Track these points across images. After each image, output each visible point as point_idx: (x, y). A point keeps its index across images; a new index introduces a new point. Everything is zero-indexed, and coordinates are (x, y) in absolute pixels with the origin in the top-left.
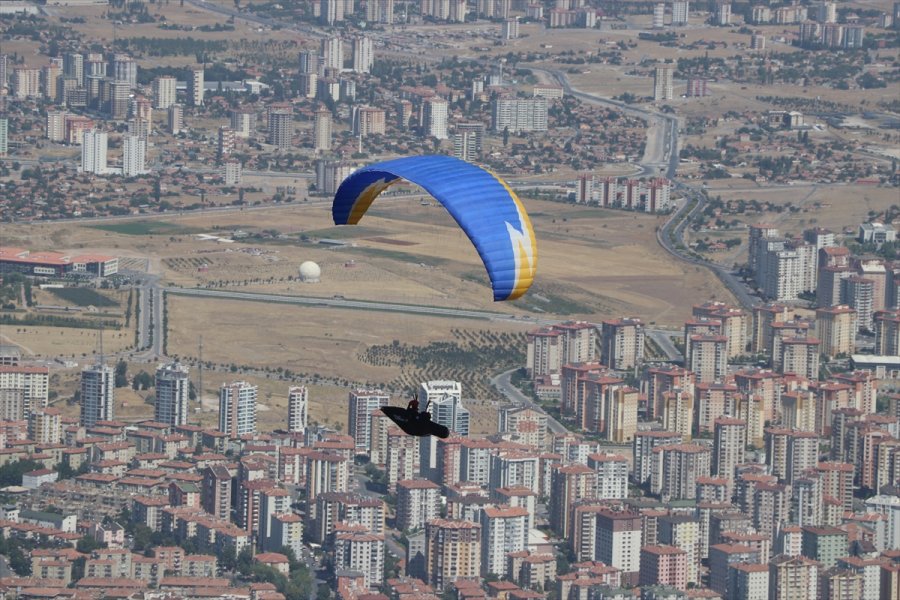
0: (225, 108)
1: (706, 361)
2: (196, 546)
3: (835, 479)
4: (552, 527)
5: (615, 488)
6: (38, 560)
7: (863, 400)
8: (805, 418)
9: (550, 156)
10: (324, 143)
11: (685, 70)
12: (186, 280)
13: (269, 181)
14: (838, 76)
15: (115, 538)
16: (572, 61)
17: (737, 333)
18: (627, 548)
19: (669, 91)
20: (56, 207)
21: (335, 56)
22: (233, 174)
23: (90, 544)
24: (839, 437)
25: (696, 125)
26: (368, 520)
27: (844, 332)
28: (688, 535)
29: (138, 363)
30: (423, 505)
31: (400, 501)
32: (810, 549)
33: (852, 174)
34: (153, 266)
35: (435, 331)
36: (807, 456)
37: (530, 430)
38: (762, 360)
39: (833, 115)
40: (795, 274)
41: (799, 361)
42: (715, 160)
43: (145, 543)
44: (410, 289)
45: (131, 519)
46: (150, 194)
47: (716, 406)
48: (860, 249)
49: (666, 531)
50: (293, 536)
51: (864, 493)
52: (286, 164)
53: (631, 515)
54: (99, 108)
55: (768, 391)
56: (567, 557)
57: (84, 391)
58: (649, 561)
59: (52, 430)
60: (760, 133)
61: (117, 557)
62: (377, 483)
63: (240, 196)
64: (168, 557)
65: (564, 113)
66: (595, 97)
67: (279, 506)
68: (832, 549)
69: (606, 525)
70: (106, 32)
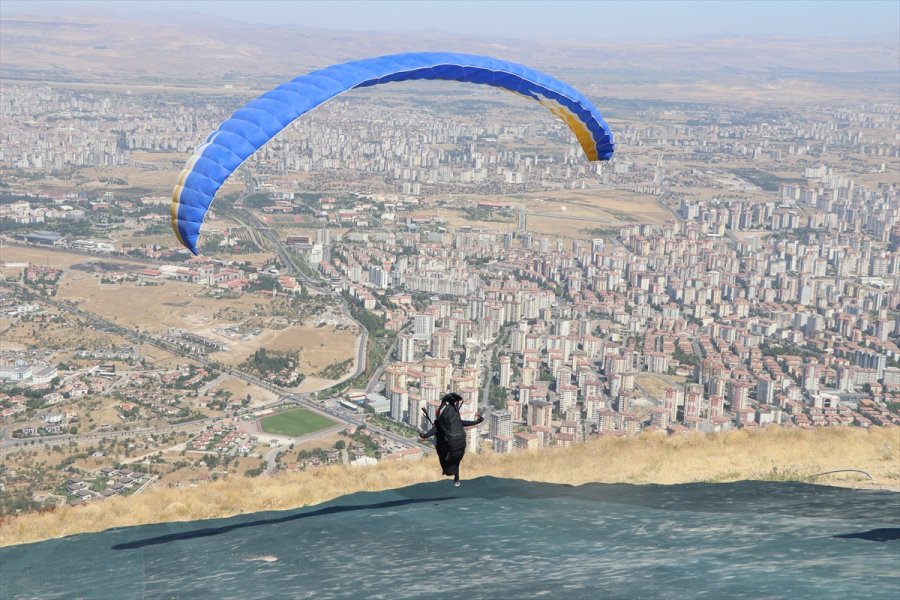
0: (543, 166)
1: (668, 235)
2: (532, 280)
3: (701, 266)
4: (626, 278)
5: (643, 268)
6: (493, 282)
7: (709, 246)
8: (694, 250)
9: (628, 180)
10: (568, 175)
11: (665, 157)
12: (531, 211)
13: (554, 185)
14: (706, 160)
15: (512, 277)
16: (635, 154)
17: (677, 227)
18: (645, 284)
19: (661, 163)
20: (499, 191)
21: (572, 152)
22: (545, 183)
23: (506, 279)
24: (703, 256)
25: (668, 172)
26: (577, 275)
27: (705, 228)
28: (662, 281)
29: (518, 233)
30: (592, 271)
31: (585, 270)
32: (694, 285)
33: (709, 186)
34: (523, 207)
35: (597, 226)
36: (694, 260)
37: (621, 252)
38: (683, 235)
39: (704, 171)
40: (693, 212)
41: (693, 235)
42: (672, 182)
43: (519, 279)
44: (590, 214)
45: (516, 273)
46: (522, 188)
47: (670, 247)
48: (710, 205)
49: (656, 279)
50: (557, 278)
51: (708, 270)
52: (558, 181)
53: (647, 275)
54: (510, 166)
55: (684, 243)
56: (629, 286)
57: (504, 239)
58: (651, 287)
59: (496, 249)
60: (685, 174)
61: (512, 282)
62: (580, 265)
63: (546, 189)
64: (525, 282)
65: (633, 168)
66: (641, 163)
67: (554, 271)
68: (699, 285)
69: (640, 277)
70: (513, 146)
